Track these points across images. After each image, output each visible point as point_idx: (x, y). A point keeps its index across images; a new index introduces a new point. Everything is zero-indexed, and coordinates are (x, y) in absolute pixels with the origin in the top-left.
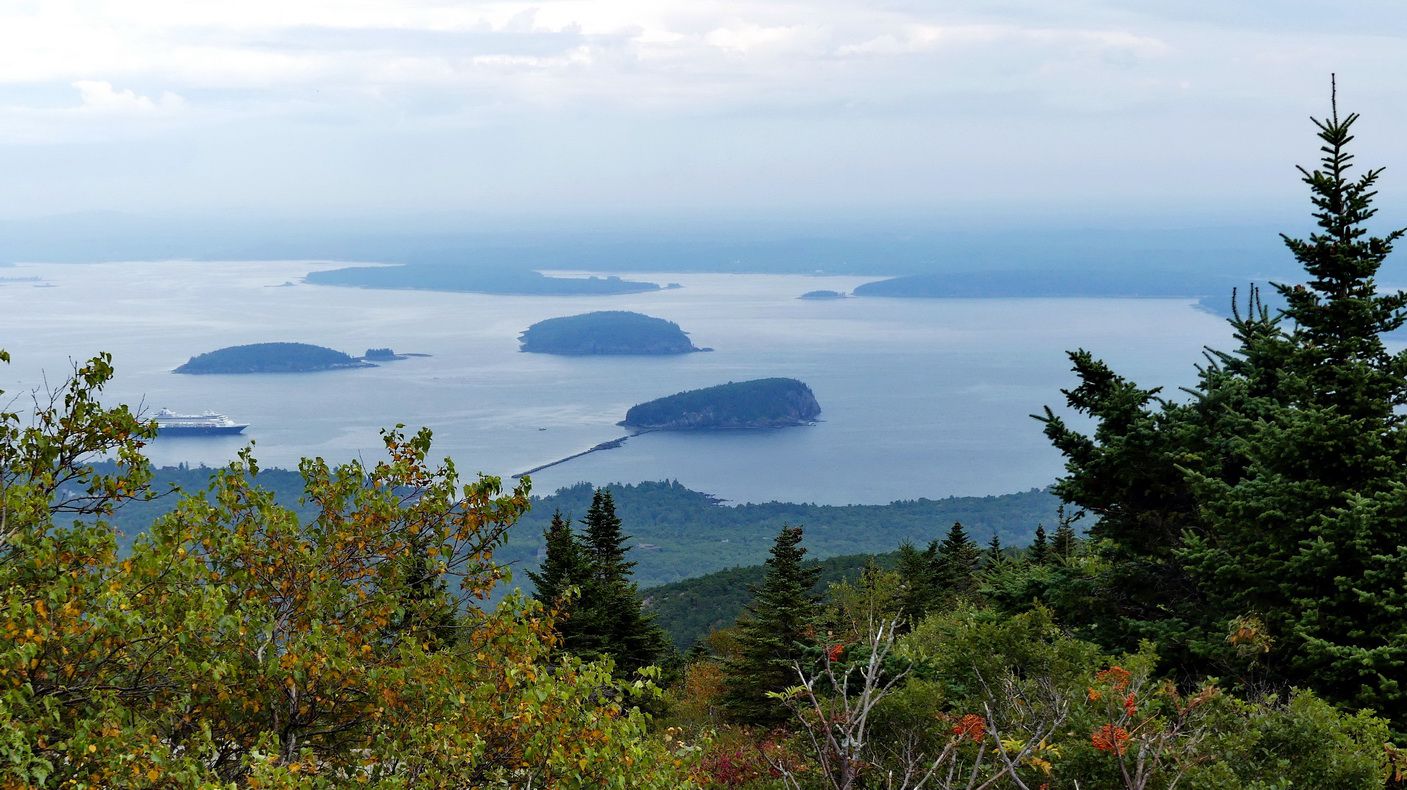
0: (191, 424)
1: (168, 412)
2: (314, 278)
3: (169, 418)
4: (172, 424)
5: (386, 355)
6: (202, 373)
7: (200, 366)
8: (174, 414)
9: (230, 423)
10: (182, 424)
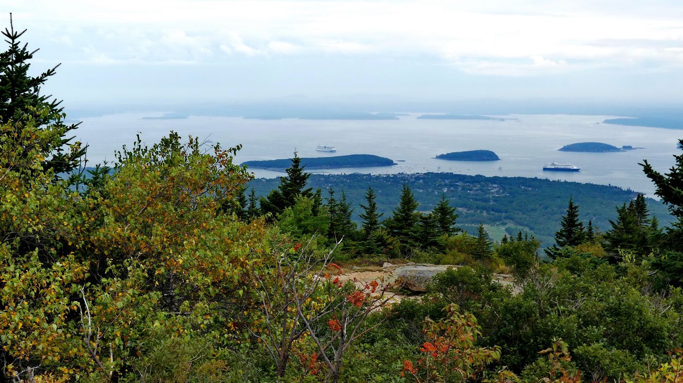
0: (562, 167)
1: (555, 163)
2: (606, 122)
3: (555, 165)
4: (556, 167)
5: (629, 148)
6: (567, 151)
7: (567, 149)
8: (557, 164)
9: (575, 168)
10: (559, 167)
